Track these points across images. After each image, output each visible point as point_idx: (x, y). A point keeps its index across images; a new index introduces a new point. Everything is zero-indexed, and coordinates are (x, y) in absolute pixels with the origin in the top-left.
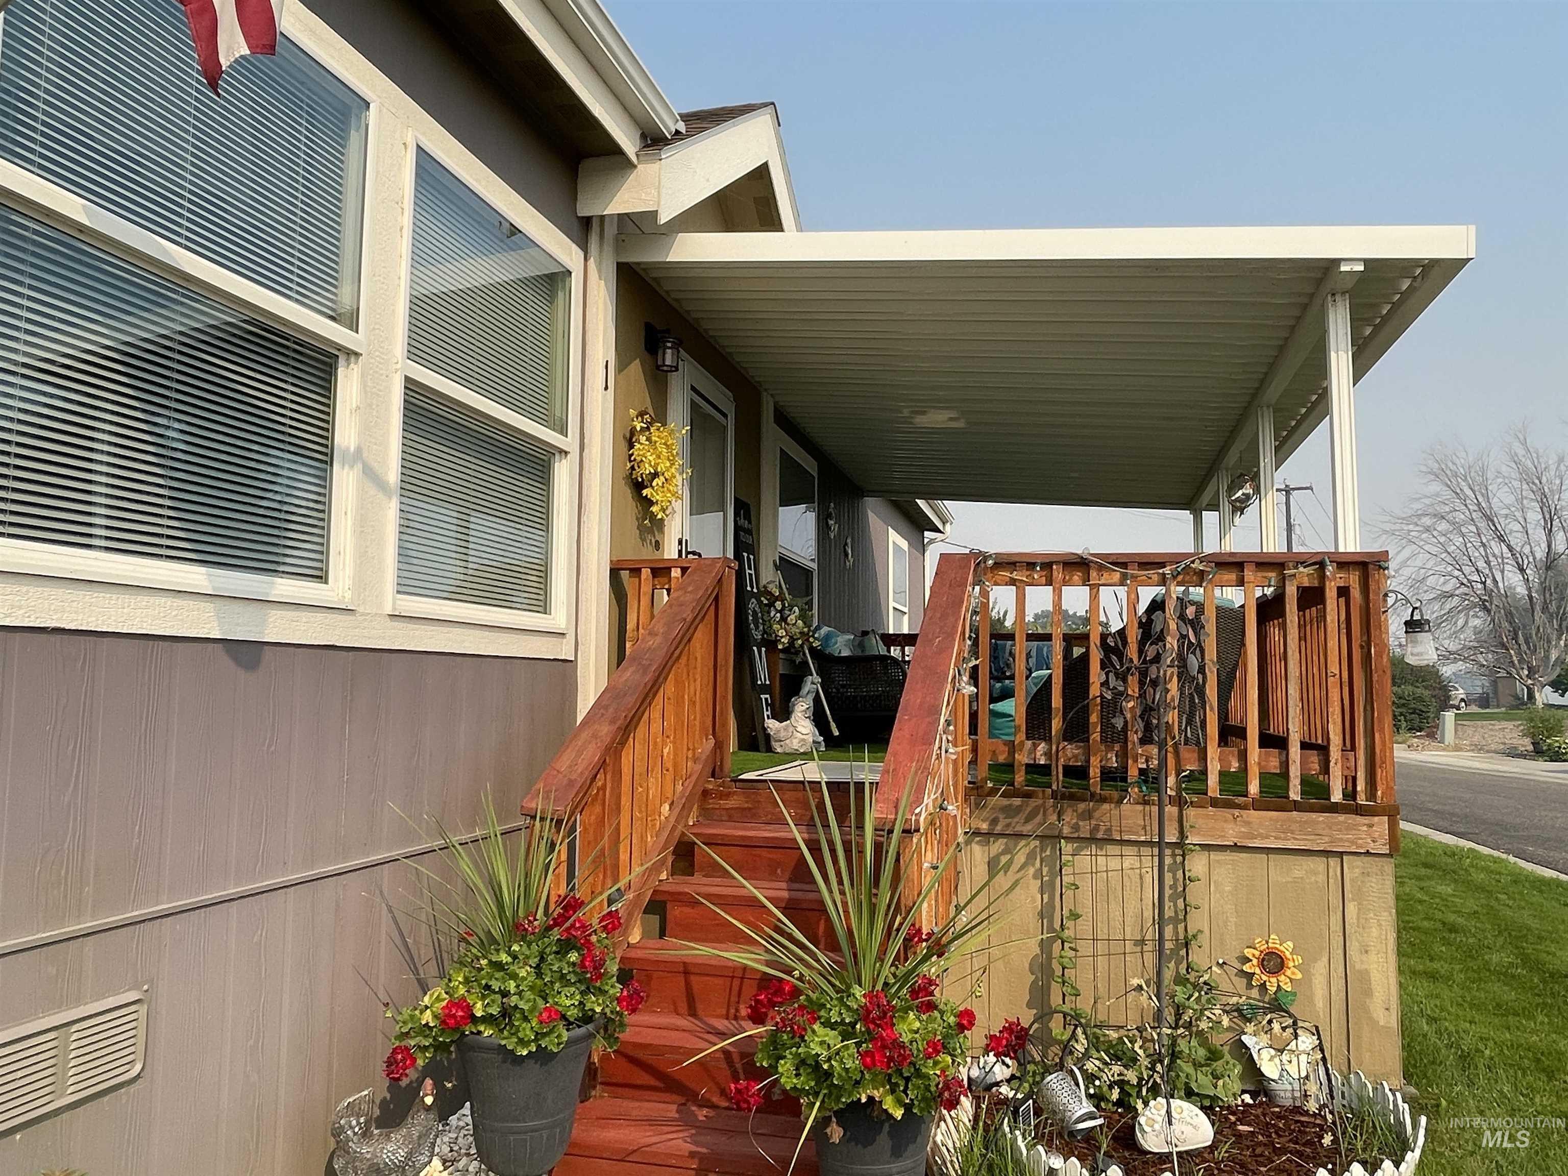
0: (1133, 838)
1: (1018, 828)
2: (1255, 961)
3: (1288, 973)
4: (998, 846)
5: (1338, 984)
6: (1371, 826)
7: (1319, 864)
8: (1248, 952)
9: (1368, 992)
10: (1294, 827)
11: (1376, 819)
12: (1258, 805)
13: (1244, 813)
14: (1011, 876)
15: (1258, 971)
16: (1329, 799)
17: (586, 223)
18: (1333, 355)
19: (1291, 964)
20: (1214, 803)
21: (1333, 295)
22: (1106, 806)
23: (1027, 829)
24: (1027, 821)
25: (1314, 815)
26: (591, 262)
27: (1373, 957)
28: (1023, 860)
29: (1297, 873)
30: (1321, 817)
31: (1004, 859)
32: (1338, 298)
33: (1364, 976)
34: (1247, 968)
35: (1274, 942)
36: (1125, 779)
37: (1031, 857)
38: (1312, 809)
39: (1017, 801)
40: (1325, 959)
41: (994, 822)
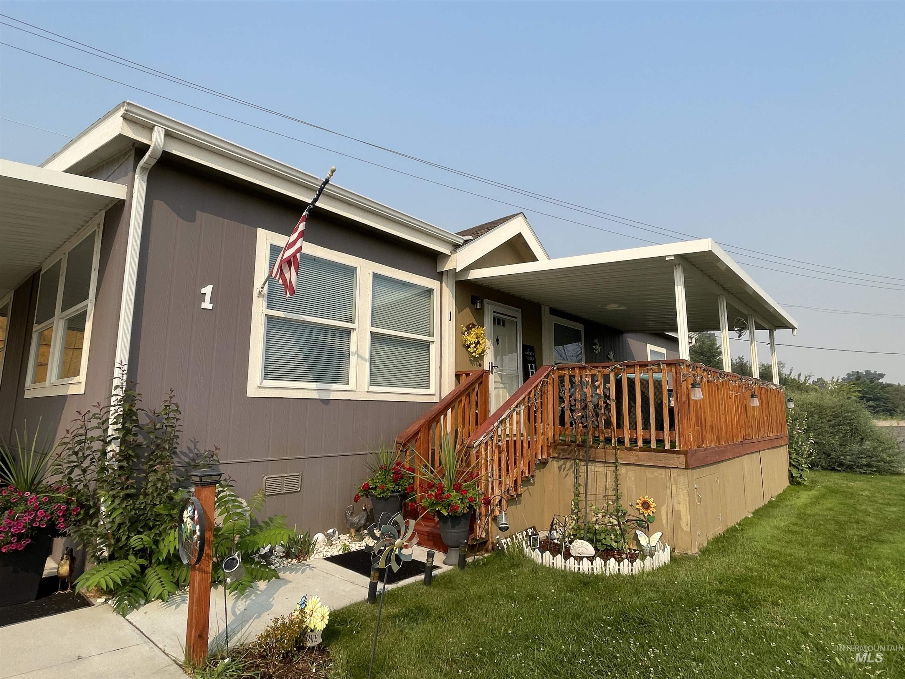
0: (601, 460)
1: (567, 456)
2: (640, 505)
3: (651, 509)
4: (561, 462)
5: (670, 515)
6: (678, 458)
7: (663, 471)
8: (638, 501)
9: (680, 518)
10: (653, 458)
11: (680, 455)
12: (641, 450)
13: (636, 452)
14: (566, 472)
15: (641, 508)
16: (664, 448)
17: (442, 273)
18: (676, 287)
19: (652, 506)
20: (627, 449)
21: (675, 266)
22: (592, 449)
23: (569, 456)
24: (569, 454)
25: (659, 454)
26: (444, 284)
27: (681, 505)
28: (569, 467)
29: (656, 474)
30: (662, 454)
31: (564, 466)
32: (677, 266)
33: (679, 513)
34: (637, 507)
35: (646, 498)
36: (599, 440)
37: (571, 466)
38: (659, 452)
39: (566, 447)
40: (666, 505)
41: (559, 454)
